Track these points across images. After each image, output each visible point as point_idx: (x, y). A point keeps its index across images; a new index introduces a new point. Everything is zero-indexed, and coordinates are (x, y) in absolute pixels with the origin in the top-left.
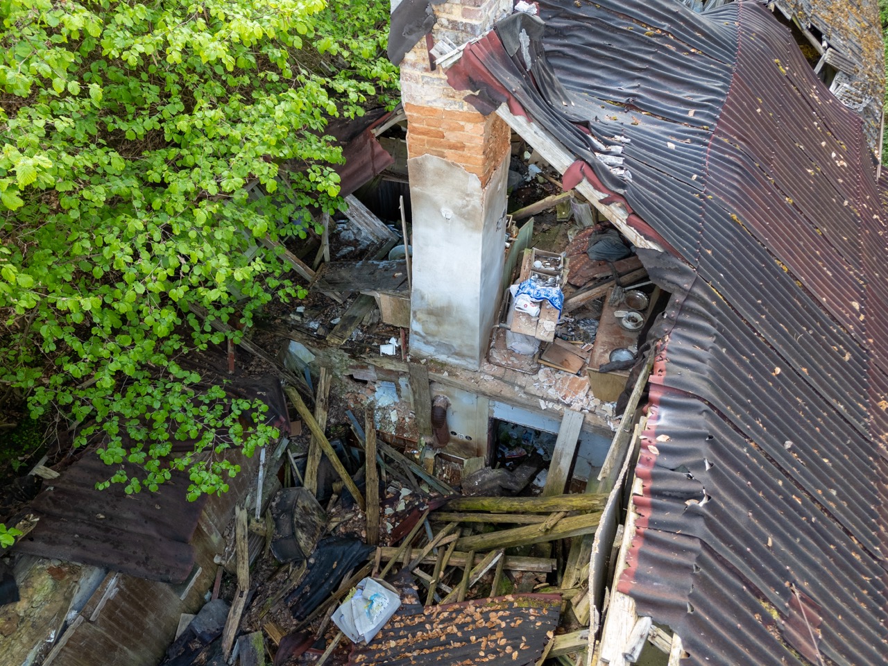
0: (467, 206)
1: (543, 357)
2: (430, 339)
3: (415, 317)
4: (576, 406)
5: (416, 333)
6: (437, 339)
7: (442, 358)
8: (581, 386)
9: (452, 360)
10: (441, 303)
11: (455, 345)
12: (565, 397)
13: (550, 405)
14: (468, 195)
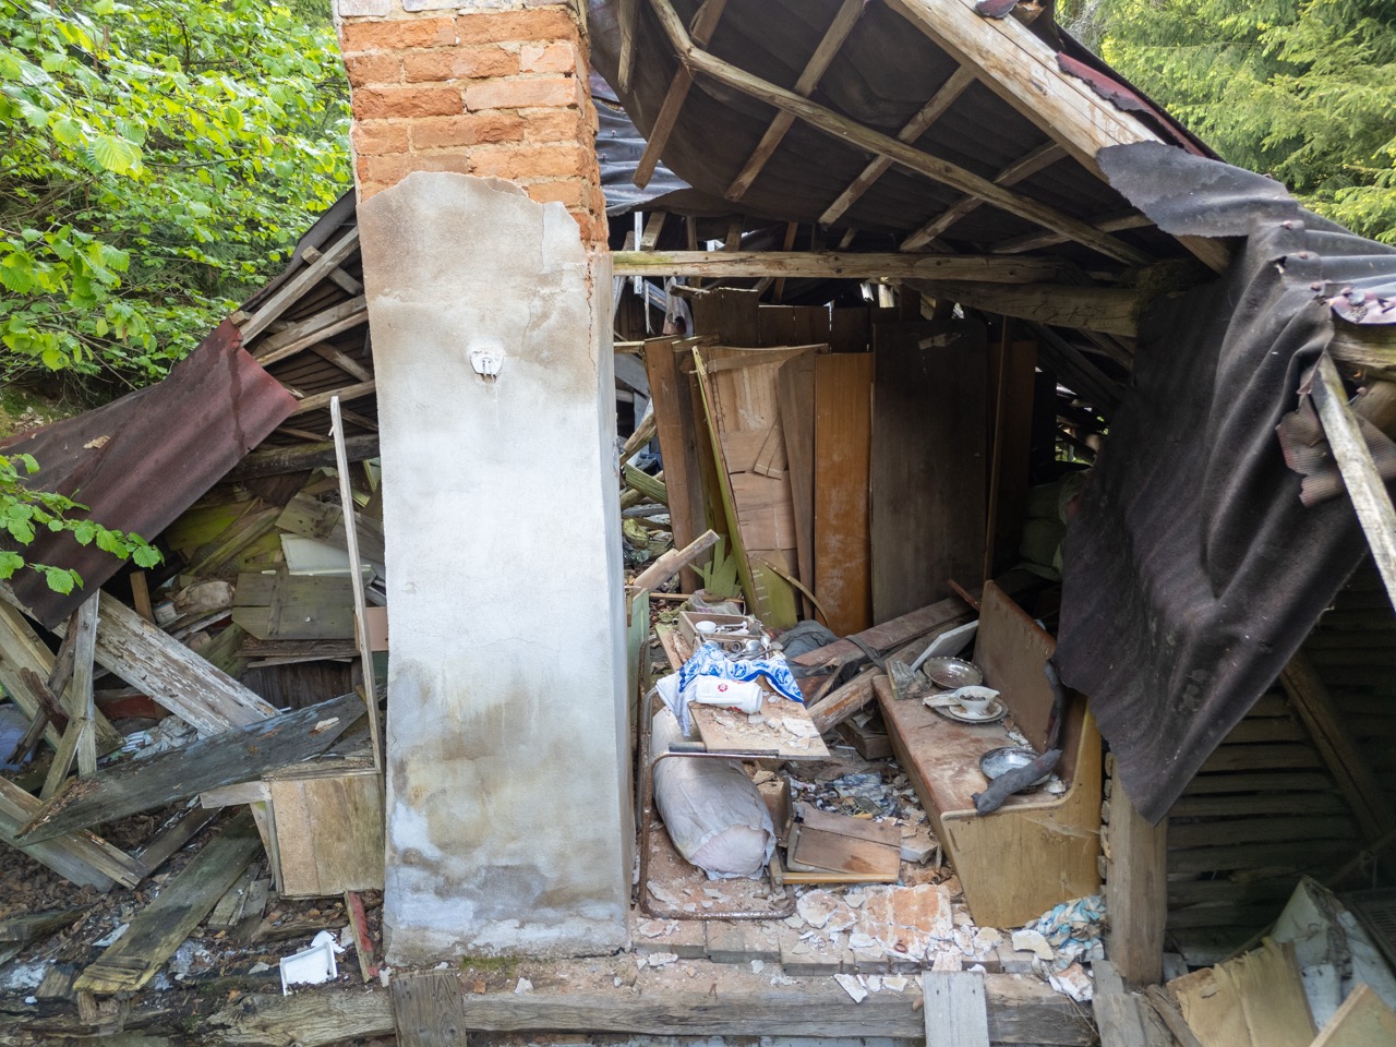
0: (545, 316)
1: (791, 864)
2: (456, 866)
3: (401, 789)
4: (946, 959)
5: (409, 858)
6: (481, 858)
7: (502, 935)
8: (928, 907)
9: (536, 936)
10: (487, 694)
11: (542, 862)
12: (901, 945)
13: (874, 983)
14: (544, 280)
